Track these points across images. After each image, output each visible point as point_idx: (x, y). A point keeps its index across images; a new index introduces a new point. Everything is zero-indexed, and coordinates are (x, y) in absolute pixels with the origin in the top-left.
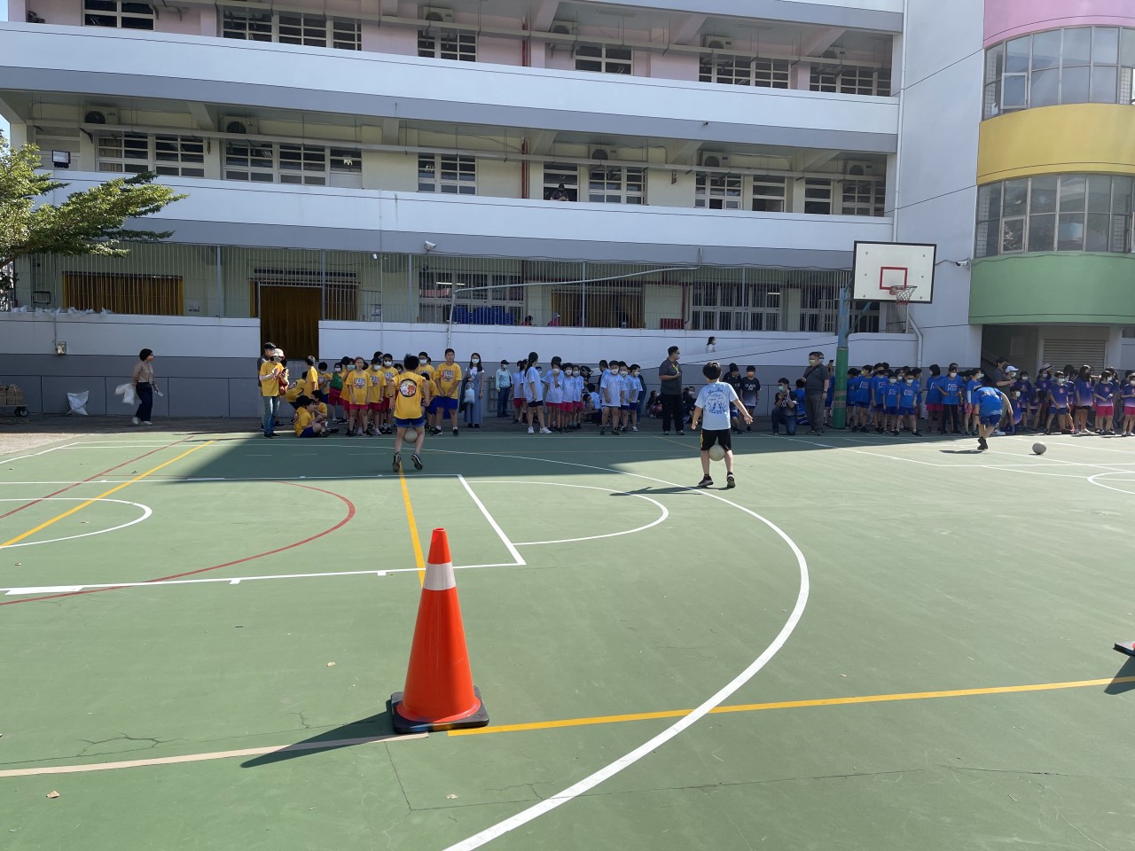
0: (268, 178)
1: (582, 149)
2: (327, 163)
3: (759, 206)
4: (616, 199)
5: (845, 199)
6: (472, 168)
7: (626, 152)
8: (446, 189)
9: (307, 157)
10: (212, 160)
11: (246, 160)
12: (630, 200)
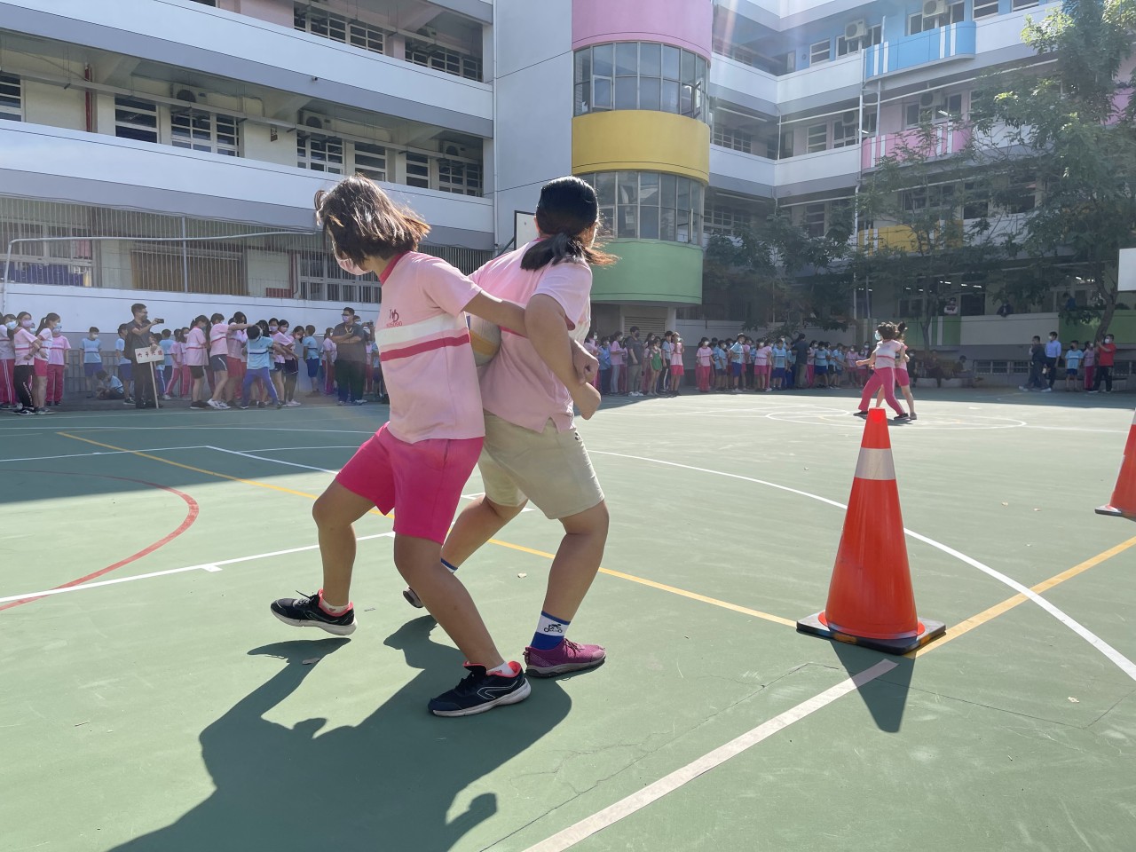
1: (164, 86)
4: (206, 149)
6: (16, 92)
7: (215, 98)
12: (223, 152)
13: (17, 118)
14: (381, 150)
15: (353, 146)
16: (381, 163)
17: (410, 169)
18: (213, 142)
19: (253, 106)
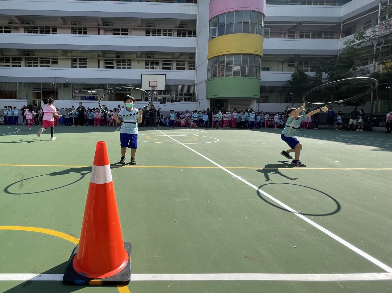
0: (37, 66)
1: (114, 55)
2: (51, 62)
3: (164, 68)
4: (125, 68)
5: (189, 66)
6: (86, 62)
7: (126, 56)
8: (80, 67)
9: (46, 61)
10: (23, 63)
11: (32, 62)
12: (128, 68)
13: (86, 67)
14: (170, 61)
15: (162, 61)
16: (170, 64)
17: (177, 64)
18: (126, 66)
19: (134, 56)
